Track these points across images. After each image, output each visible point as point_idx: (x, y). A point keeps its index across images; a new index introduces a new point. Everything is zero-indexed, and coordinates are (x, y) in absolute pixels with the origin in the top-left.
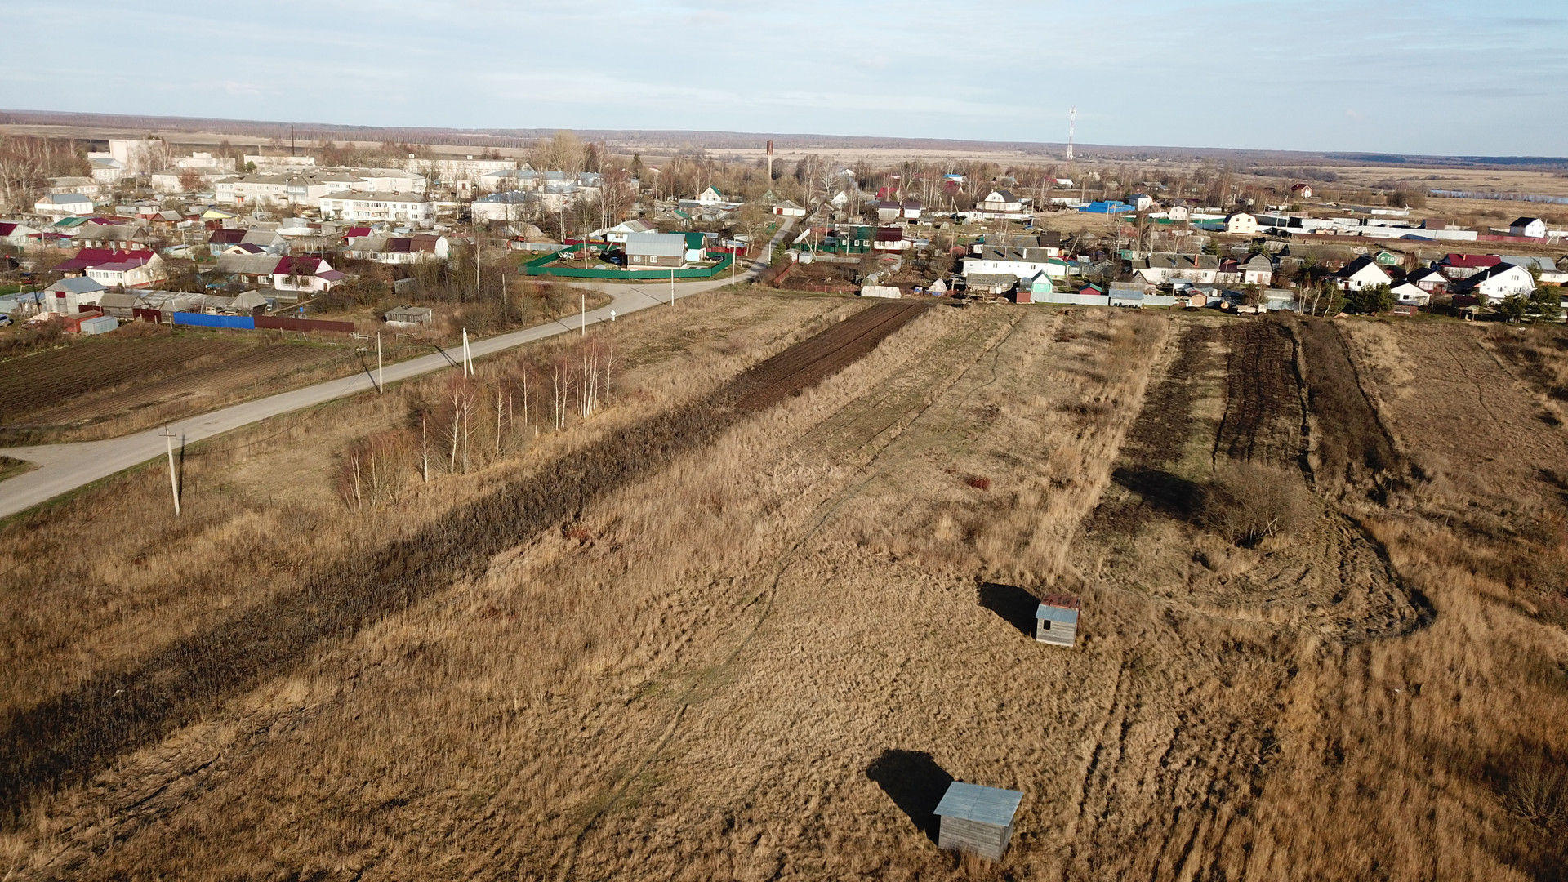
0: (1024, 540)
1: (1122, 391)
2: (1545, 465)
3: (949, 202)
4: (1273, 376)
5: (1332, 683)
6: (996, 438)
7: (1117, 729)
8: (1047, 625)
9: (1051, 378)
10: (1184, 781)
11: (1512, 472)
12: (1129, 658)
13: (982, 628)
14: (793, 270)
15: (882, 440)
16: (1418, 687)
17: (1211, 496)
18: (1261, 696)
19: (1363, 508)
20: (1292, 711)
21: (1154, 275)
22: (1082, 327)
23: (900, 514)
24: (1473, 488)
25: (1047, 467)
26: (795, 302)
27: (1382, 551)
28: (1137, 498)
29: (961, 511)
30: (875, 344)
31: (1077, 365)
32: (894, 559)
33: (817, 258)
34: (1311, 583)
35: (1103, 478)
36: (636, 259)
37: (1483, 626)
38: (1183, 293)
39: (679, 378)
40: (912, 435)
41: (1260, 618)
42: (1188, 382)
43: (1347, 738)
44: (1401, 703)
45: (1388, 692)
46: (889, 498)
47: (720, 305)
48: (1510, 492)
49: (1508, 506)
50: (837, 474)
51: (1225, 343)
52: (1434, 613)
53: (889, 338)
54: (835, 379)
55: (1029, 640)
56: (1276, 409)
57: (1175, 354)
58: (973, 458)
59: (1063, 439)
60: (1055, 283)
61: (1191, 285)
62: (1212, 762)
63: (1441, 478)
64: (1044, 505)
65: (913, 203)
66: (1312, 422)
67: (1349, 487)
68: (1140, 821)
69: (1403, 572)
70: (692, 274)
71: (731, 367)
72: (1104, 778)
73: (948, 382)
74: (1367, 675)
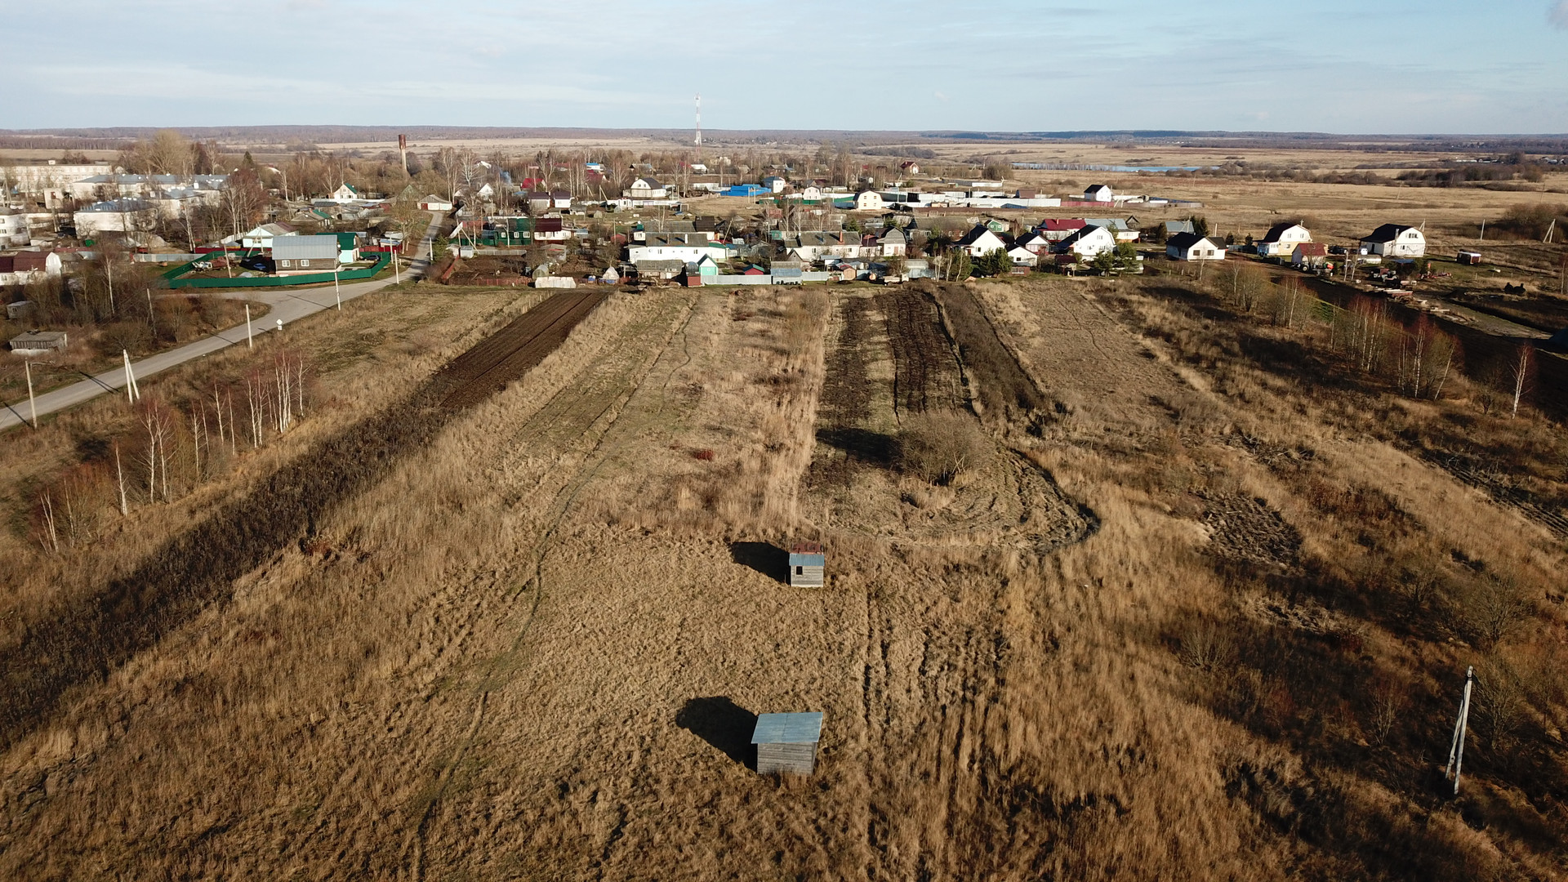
0: (757, 501)
1: (804, 361)
2: (1152, 392)
3: (597, 191)
4: (927, 336)
5: (1037, 587)
6: (706, 414)
7: (878, 652)
8: (799, 571)
9: (739, 355)
10: (942, 684)
11: (1129, 400)
12: (872, 590)
13: (741, 582)
14: (458, 265)
15: (601, 425)
16: (1100, 581)
17: (907, 446)
18: (984, 606)
19: (1027, 442)
20: (1012, 613)
21: (806, 253)
22: (754, 306)
23: (639, 491)
24: (1105, 417)
25: (760, 435)
26: (469, 297)
27: (1048, 476)
28: (842, 454)
29: (695, 483)
30: (565, 334)
31: (759, 341)
32: (647, 533)
33: (479, 252)
34: (1001, 508)
35: (810, 440)
36: (285, 264)
37: (1136, 525)
38: (834, 268)
39: (372, 383)
40: (629, 417)
41: (968, 543)
42: (858, 348)
43: (1059, 630)
44: (1091, 595)
45: (1080, 588)
46: (625, 479)
47: (391, 305)
48: (1133, 416)
49: (1133, 428)
50: (567, 461)
51: (881, 309)
52: (1099, 521)
53: (578, 327)
54: (536, 371)
55: (785, 587)
56: (936, 365)
57: (840, 325)
58: (692, 433)
59: (765, 408)
60: (720, 265)
61: (840, 261)
62: (961, 664)
63: (1080, 411)
64: (765, 468)
65: (563, 193)
66: (968, 373)
67: (1011, 425)
68: (916, 722)
69: (1068, 491)
70: (349, 276)
71: (424, 367)
72: (879, 692)
73: (648, 365)
74: (1061, 577)
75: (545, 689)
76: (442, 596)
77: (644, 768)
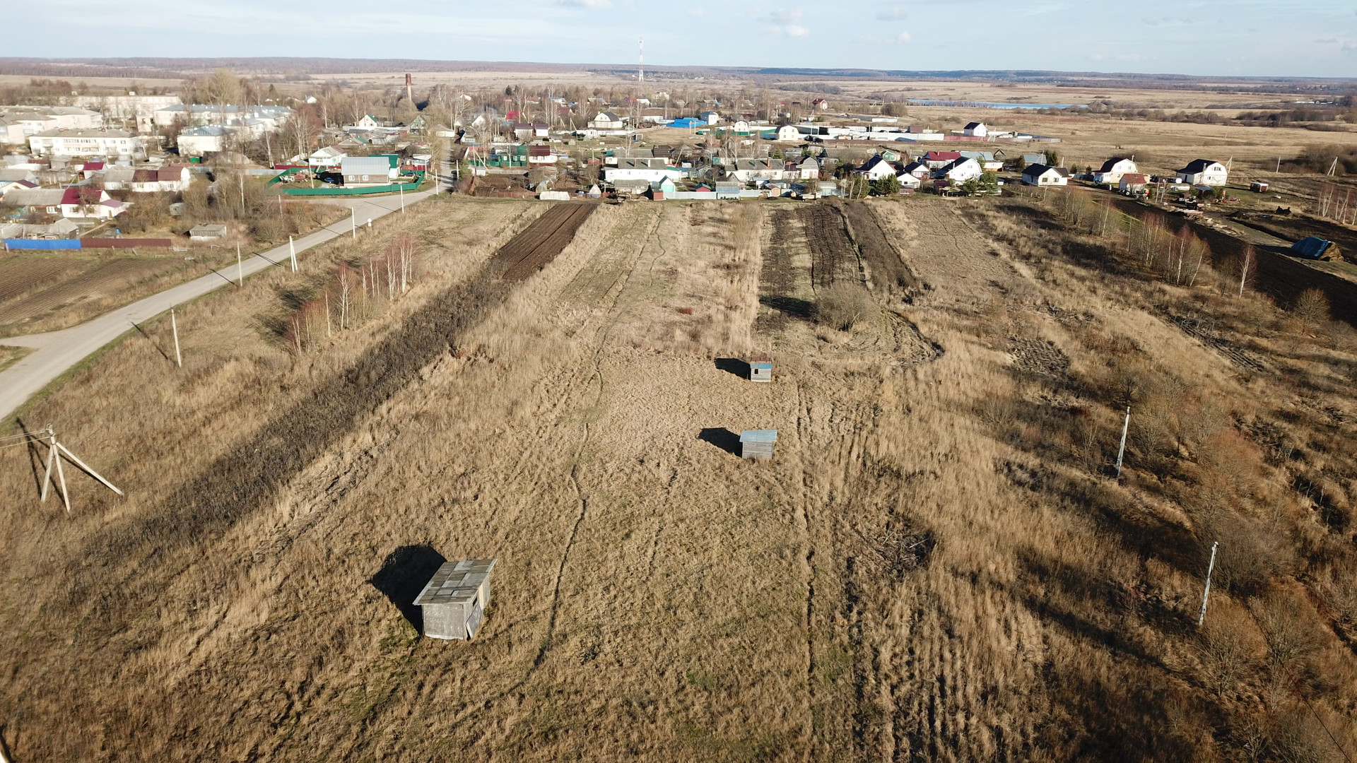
0: (725, 337)
1: (747, 254)
2: (993, 278)
3: (567, 122)
4: (835, 238)
5: (901, 384)
6: (682, 286)
7: (805, 411)
8: (756, 372)
9: (699, 249)
10: (842, 427)
11: (975, 283)
12: (801, 384)
13: (720, 378)
14: (477, 181)
15: (613, 293)
16: (940, 382)
17: (822, 306)
18: (869, 392)
19: (901, 307)
20: (885, 396)
21: (742, 175)
22: (706, 215)
23: (649, 330)
24: (957, 293)
25: (721, 300)
26: (493, 205)
27: (914, 327)
28: (778, 312)
29: (683, 326)
30: (573, 233)
31: (713, 240)
32: (659, 352)
33: (490, 171)
34: (882, 343)
35: (755, 303)
36: (351, 179)
37: (968, 354)
38: (764, 187)
39: (450, 263)
40: (631, 288)
41: (860, 361)
42: (785, 246)
43: (911, 404)
44: (934, 388)
45: (927, 384)
46: (637, 324)
47: (439, 211)
48: (975, 293)
49: (975, 300)
50: (596, 312)
51: (800, 219)
52: (943, 351)
53: (581, 228)
54: (560, 257)
55: (747, 381)
56: (841, 258)
57: (771, 230)
58: (675, 299)
59: (723, 284)
60: (677, 184)
61: (768, 182)
62: (853, 417)
63: (940, 288)
64: (727, 318)
65: (542, 124)
66: (864, 264)
67: (892, 297)
68: (827, 441)
69: (926, 335)
71: (481, 254)
72: (806, 429)
73: (636, 255)
74: (916, 379)
75: (619, 423)
76: (546, 380)
77: (681, 455)
